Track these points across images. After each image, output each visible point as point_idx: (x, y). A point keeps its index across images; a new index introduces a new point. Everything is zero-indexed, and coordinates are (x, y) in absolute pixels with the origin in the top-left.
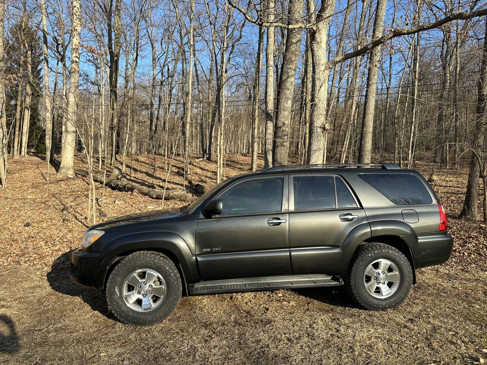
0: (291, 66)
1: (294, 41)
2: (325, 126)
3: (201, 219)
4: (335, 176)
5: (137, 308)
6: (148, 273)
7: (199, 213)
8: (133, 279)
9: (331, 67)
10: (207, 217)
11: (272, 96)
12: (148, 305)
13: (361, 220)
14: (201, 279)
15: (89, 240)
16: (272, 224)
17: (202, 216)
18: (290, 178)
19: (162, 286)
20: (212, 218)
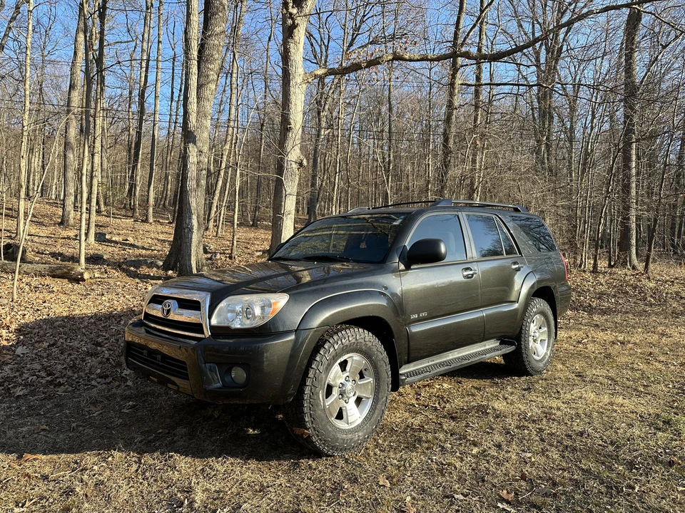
0: (212, 66)
1: (218, 30)
2: (302, 161)
3: (403, 271)
4: (494, 216)
5: (341, 424)
6: (353, 360)
7: (396, 262)
8: (336, 373)
9: (310, 80)
10: (408, 268)
11: (195, 105)
12: (355, 415)
13: (526, 269)
14: (409, 362)
15: (258, 311)
16: (467, 277)
17: (402, 267)
18: (463, 215)
19: (369, 380)
20: (411, 269)
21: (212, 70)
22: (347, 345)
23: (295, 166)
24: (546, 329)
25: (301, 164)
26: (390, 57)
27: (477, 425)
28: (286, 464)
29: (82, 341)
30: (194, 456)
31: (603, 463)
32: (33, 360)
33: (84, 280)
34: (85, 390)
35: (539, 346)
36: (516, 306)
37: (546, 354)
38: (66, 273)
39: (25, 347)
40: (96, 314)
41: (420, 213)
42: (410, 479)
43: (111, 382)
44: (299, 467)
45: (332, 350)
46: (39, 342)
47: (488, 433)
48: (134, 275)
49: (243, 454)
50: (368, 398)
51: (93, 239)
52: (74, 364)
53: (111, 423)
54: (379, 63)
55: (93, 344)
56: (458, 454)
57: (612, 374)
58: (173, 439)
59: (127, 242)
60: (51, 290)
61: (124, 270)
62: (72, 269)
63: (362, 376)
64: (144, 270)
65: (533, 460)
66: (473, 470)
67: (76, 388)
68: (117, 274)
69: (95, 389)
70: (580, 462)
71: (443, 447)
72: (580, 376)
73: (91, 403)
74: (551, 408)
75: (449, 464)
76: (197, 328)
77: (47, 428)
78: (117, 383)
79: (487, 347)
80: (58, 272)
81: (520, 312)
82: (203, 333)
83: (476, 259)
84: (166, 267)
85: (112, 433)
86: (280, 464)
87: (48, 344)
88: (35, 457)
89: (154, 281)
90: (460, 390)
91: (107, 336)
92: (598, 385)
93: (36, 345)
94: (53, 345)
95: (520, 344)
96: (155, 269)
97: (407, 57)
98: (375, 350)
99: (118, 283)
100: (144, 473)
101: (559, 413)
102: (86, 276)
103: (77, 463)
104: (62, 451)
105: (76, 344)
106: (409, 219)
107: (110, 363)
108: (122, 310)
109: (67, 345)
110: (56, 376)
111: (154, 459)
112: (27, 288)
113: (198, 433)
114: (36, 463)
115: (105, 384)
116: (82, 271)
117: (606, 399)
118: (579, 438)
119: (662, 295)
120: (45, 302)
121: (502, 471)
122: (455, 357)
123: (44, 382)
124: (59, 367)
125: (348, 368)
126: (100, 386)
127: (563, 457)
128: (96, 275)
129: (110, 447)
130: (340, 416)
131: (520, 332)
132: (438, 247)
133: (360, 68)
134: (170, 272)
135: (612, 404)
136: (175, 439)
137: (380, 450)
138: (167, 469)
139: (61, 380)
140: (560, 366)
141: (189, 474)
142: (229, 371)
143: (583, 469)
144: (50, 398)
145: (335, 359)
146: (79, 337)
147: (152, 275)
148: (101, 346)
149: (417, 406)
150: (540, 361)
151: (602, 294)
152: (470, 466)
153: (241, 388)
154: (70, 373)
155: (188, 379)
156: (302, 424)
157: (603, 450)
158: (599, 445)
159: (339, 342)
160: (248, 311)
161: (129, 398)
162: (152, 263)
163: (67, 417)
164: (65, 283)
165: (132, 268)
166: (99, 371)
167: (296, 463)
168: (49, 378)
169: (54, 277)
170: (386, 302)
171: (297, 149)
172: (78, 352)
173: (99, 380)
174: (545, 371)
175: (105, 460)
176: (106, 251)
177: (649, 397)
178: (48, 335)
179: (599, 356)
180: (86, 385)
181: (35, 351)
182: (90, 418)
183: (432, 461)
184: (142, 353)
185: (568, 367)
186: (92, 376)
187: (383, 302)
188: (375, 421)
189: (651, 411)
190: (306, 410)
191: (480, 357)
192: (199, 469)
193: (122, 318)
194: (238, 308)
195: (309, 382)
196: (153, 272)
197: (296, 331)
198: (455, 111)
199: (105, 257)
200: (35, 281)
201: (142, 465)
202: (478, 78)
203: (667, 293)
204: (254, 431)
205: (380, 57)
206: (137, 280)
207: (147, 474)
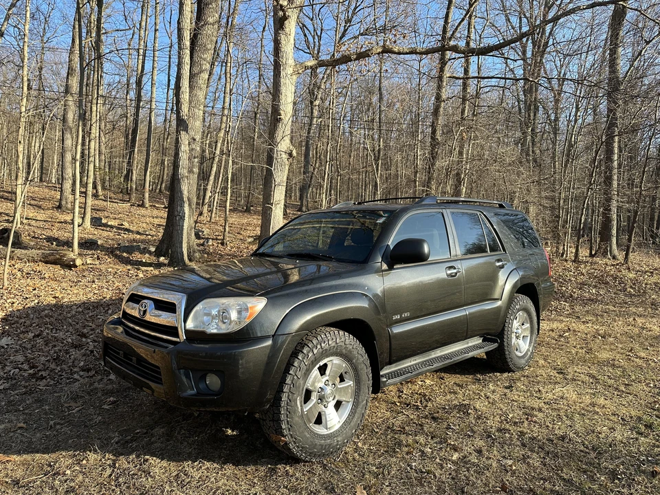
0: (205, 56)
1: (211, 20)
2: (292, 151)
3: (386, 270)
4: (478, 213)
5: (320, 430)
6: (333, 364)
7: (379, 262)
8: (315, 377)
9: (300, 71)
10: (391, 268)
11: (188, 94)
12: (335, 419)
13: (510, 266)
14: (390, 363)
15: (234, 315)
16: (451, 275)
17: (385, 267)
18: (447, 212)
19: (349, 383)
20: (395, 269)
21: (205, 60)
22: (326, 350)
23: (285, 156)
24: (528, 325)
25: (290, 155)
26: (380, 50)
27: (458, 427)
28: (263, 470)
29: (68, 331)
30: (170, 459)
31: (585, 472)
32: (17, 351)
33: (76, 267)
34: (67, 383)
35: (520, 342)
36: (499, 303)
37: (528, 350)
38: (58, 259)
39: (10, 338)
40: (84, 303)
41: (404, 210)
42: (388, 489)
43: (94, 375)
44: (276, 473)
45: (310, 355)
46: (23, 332)
47: (469, 436)
48: (127, 262)
49: (220, 457)
50: (348, 402)
51: (89, 224)
52: (58, 357)
53: (90, 420)
54: (369, 56)
55: (79, 335)
56: (438, 460)
57: (594, 372)
58: (150, 440)
59: (123, 227)
60: (42, 276)
61: (116, 256)
62: (64, 255)
63: (342, 380)
64: (137, 256)
65: (514, 468)
66: (453, 478)
67: (58, 382)
68: (109, 260)
69: (77, 383)
70: (562, 470)
71: (423, 452)
72: (562, 373)
73: (71, 399)
74: (533, 409)
75: (429, 472)
76: (173, 331)
77: (24, 426)
78: (99, 377)
79: (470, 344)
80: (51, 258)
81: (503, 310)
82: (178, 337)
83: (460, 257)
84: (158, 253)
85: (90, 432)
86: (257, 470)
87: (33, 334)
88: (8, 459)
89: (146, 268)
90: (442, 387)
91: (94, 326)
92: (580, 383)
93: (21, 336)
94: (38, 336)
95: (502, 341)
96: (147, 255)
97: (396, 50)
98: (355, 353)
99: (110, 270)
100: (117, 479)
101: (540, 415)
102: (78, 262)
103: (50, 466)
104: (38, 452)
105: (61, 335)
106: (394, 216)
107: (94, 356)
108: (111, 298)
109: (52, 336)
110: (39, 369)
111: (129, 463)
112: (19, 274)
113: (176, 434)
114: (9, 466)
115: (87, 377)
116: (74, 257)
117: (587, 400)
118: (561, 443)
119: (641, 286)
120: (35, 289)
121: (482, 481)
122: (438, 355)
123: (26, 375)
124: (43, 359)
125: (328, 372)
126: (82, 380)
127: (545, 465)
128: (88, 262)
129: (85, 448)
130: (319, 421)
131: (503, 330)
132: (422, 247)
133: (351, 60)
134: (162, 259)
135: (593, 405)
136: (153, 439)
137: (359, 454)
138: (141, 475)
139: (43, 373)
140: (542, 362)
141: (163, 481)
142: (203, 378)
143: (564, 479)
144: (30, 392)
145: (313, 363)
146: (65, 327)
147: (144, 261)
148: (86, 337)
149: (398, 404)
150: (523, 357)
151: (583, 284)
152: (450, 474)
153: (216, 395)
154: (53, 366)
155: (162, 384)
156: (279, 431)
157: (584, 457)
158: (581, 451)
159: (319, 347)
160: (223, 315)
161: (111, 393)
162: (145, 248)
163: (46, 414)
164: (58, 270)
165: (125, 254)
166: (82, 364)
167: (273, 469)
168: (31, 371)
169: (46, 262)
170: (367, 302)
171: (287, 140)
172: (62, 343)
173: (82, 373)
174: (527, 368)
175: (79, 462)
176: (101, 236)
177: (631, 397)
178: (34, 325)
179: (580, 351)
180: (68, 379)
181: (19, 342)
182: (69, 415)
183: (411, 468)
184: (118, 354)
185: (549, 363)
186: (75, 370)
187: (364, 304)
188: (355, 425)
189: (633, 413)
190: (282, 417)
191: (463, 356)
192: (174, 474)
193: (110, 307)
194: (214, 312)
195: (286, 389)
196: (146, 258)
197: (273, 336)
198: (442, 104)
199: (99, 243)
200: (28, 267)
201: (116, 470)
202: (466, 71)
203: (646, 284)
204: (233, 431)
205: (369, 50)
206: (129, 267)
207: (120, 480)
